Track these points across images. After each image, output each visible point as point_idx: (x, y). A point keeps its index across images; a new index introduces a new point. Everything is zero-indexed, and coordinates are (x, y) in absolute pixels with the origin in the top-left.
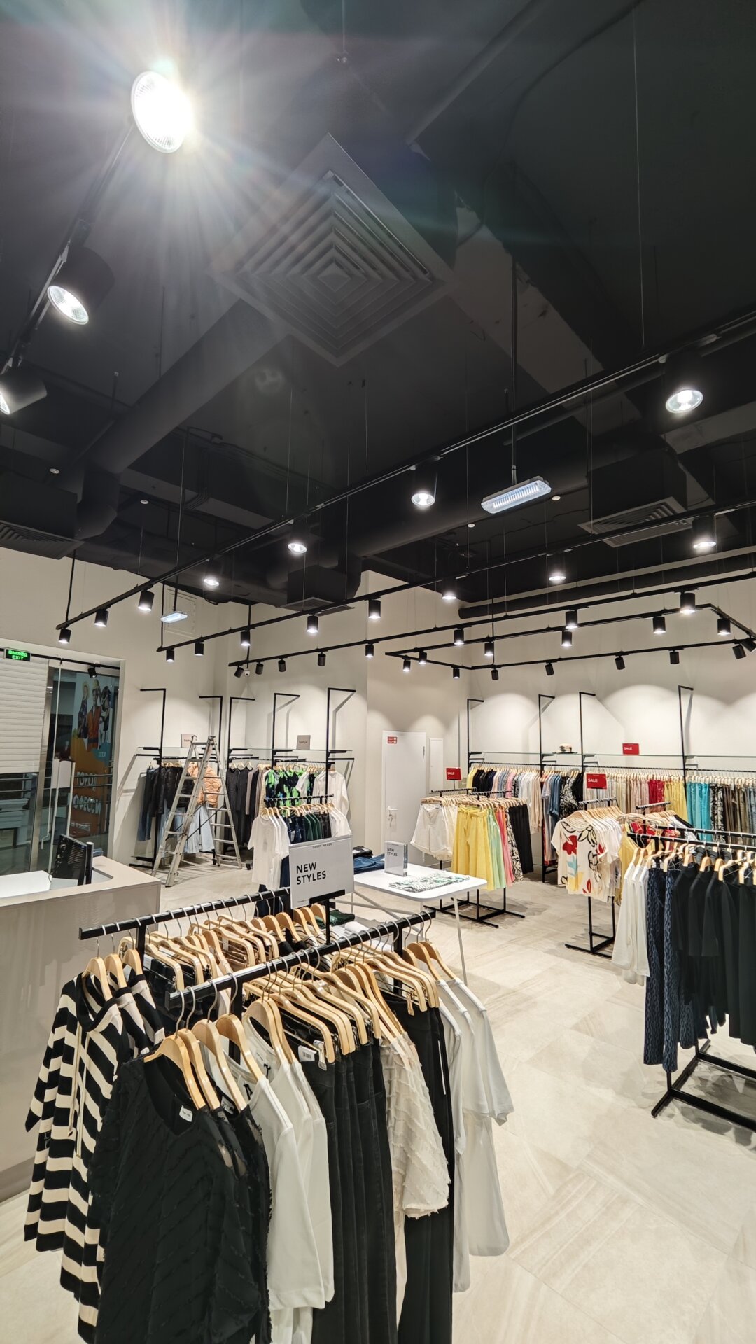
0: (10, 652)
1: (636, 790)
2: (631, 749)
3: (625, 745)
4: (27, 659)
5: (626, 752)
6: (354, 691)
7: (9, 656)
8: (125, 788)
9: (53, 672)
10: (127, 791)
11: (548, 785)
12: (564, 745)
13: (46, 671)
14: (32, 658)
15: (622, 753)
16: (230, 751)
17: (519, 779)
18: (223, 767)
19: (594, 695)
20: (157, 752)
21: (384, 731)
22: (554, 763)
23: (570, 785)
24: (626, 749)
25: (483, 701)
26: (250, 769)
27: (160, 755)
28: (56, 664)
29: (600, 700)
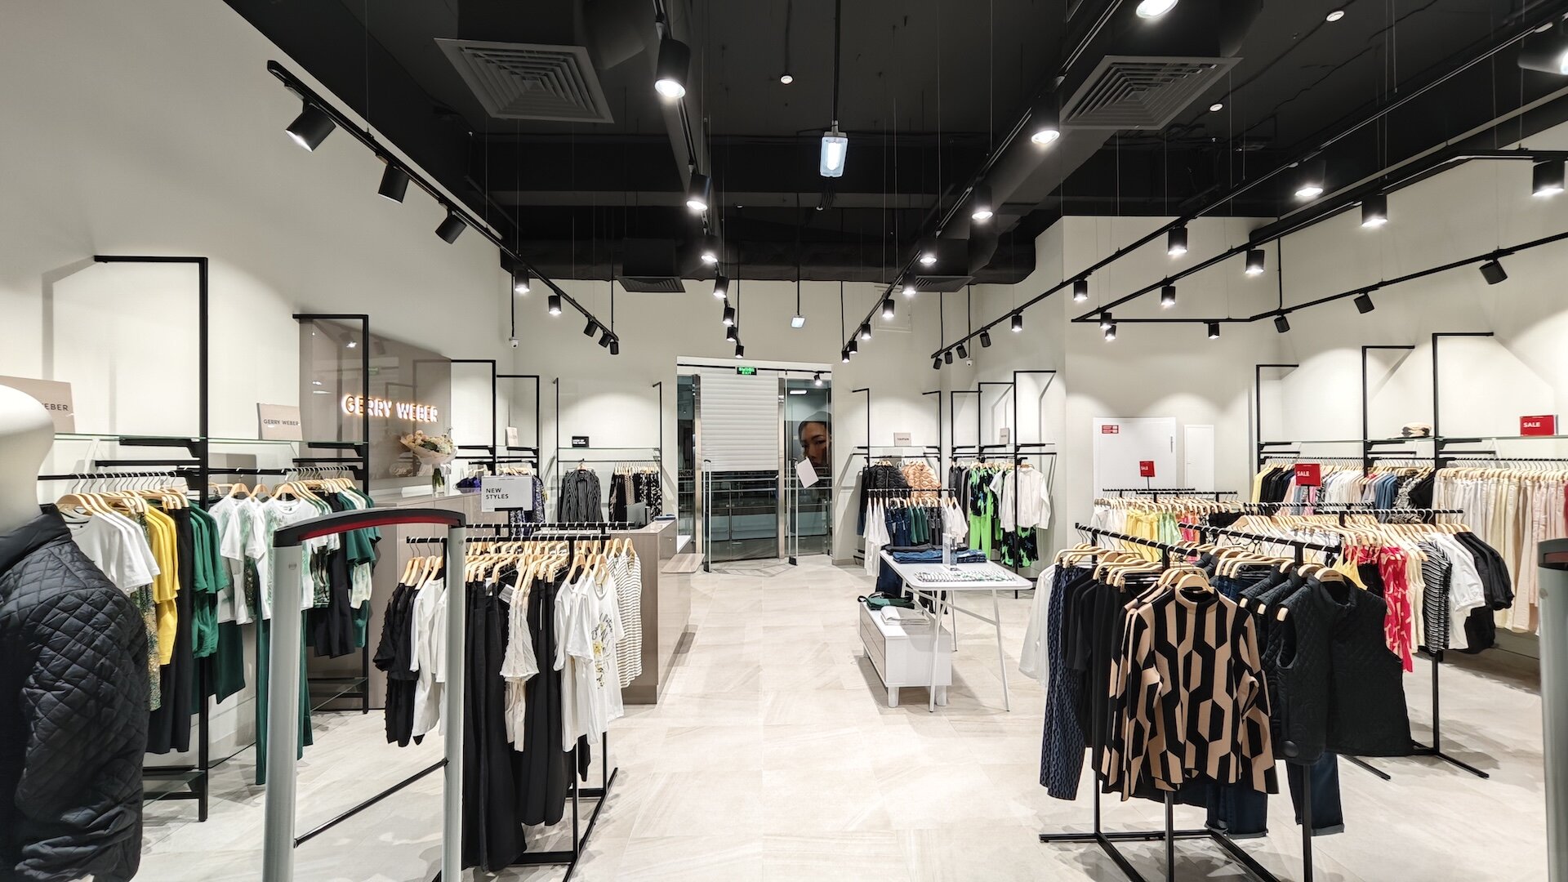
0: (740, 369)
1: (1537, 499)
2: (1538, 425)
3: (1525, 420)
4: (754, 373)
5: (1527, 432)
6: (1055, 372)
7: (739, 373)
8: (843, 485)
9: (781, 380)
10: (845, 488)
11: (1372, 489)
12: (1409, 426)
13: (777, 382)
14: (758, 371)
15: (1518, 433)
16: (954, 449)
17: (1329, 481)
18: (947, 463)
19: (1491, 334)
20: (866, 451)
21: (1094, 419)
22: (1412, 456)
23: (1409, 489)
24: (1526, 425)
25: (1298, 366)
26: (963, 468)
27: (868, 454)
28: (782, 375)
29: (1504, 342)
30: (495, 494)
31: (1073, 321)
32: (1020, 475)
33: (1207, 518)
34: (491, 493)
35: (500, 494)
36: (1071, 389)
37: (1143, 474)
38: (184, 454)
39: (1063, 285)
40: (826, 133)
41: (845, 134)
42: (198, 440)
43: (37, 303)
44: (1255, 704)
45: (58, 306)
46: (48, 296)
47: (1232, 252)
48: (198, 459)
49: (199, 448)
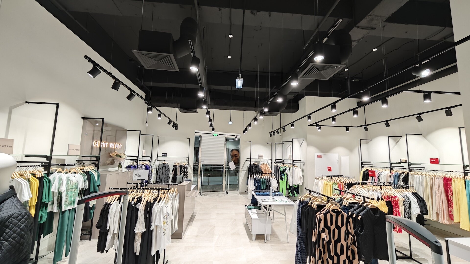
0: (213, 134)
1: (436, 182)
2: (434, 161)
3: (431, 159)
4: (218, 136)
5: (432, 163)
6: (304, 139)
7: (213, 135)
8: (243, 170)
9: (225, 138)
10: (243, 171)
11: (393, 177)
12: (401, 159)
13: (224, 138)
14: (219, 135)
15: (429, 163)
16: (276, 160)
17: (381, 174)
18: (274, 164)
19: (421, 135)
20: (250, 160)
21: (315, 153)
22: (403, 168)
23: (402, 177)
24: (431, 161)
25: (371, 140)
26: (278, 166)
27: (250, 161)
28: (226, 136)
29: (425, 137)
30: (137, 175)
31: (309, 125)
32: (294, 169)
33: (346, 184)
34: (136, 175)
35: (139, 175)
36: (309, 144)
37: (329, 170)
38: (44, 160)
39: (305, 116)
40: (237, 78)
41: (242, 78)
42: (49, 156)
43: (7, 115)
44: (353, 244)
45: (13, 116)
46: (10, 113)
47: (349, 110)
48: (48, 161)
49: (49, 158)
